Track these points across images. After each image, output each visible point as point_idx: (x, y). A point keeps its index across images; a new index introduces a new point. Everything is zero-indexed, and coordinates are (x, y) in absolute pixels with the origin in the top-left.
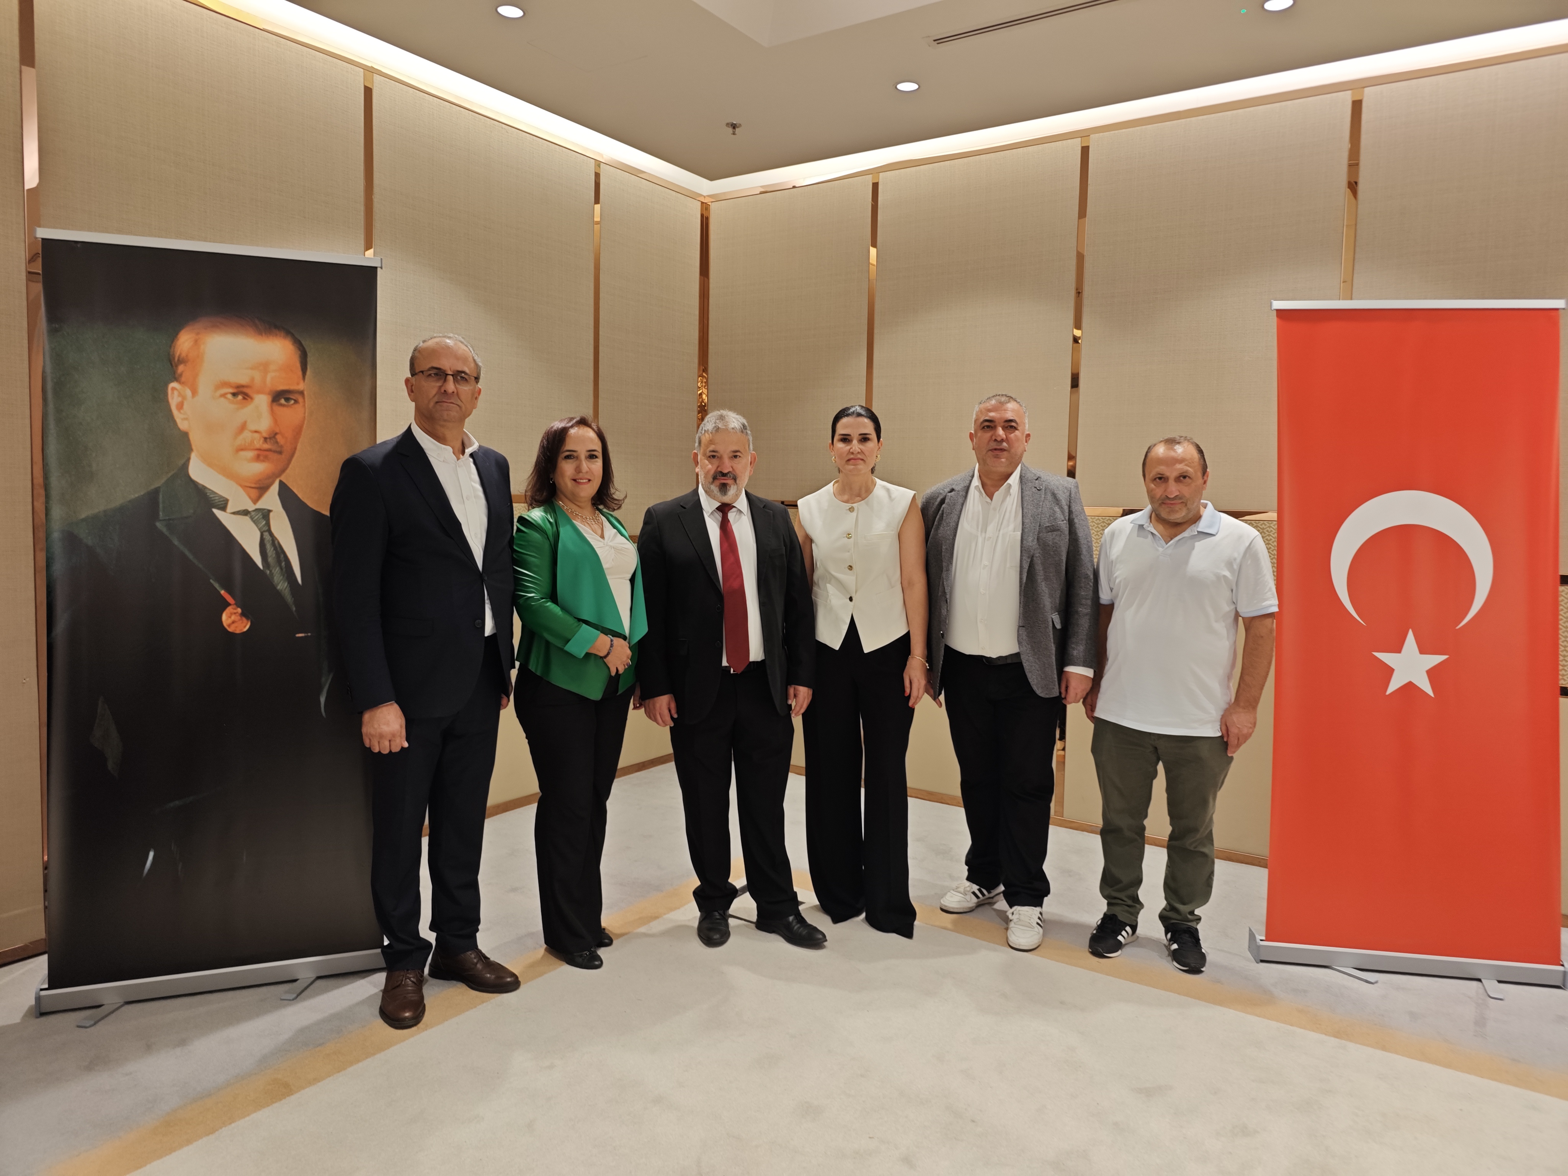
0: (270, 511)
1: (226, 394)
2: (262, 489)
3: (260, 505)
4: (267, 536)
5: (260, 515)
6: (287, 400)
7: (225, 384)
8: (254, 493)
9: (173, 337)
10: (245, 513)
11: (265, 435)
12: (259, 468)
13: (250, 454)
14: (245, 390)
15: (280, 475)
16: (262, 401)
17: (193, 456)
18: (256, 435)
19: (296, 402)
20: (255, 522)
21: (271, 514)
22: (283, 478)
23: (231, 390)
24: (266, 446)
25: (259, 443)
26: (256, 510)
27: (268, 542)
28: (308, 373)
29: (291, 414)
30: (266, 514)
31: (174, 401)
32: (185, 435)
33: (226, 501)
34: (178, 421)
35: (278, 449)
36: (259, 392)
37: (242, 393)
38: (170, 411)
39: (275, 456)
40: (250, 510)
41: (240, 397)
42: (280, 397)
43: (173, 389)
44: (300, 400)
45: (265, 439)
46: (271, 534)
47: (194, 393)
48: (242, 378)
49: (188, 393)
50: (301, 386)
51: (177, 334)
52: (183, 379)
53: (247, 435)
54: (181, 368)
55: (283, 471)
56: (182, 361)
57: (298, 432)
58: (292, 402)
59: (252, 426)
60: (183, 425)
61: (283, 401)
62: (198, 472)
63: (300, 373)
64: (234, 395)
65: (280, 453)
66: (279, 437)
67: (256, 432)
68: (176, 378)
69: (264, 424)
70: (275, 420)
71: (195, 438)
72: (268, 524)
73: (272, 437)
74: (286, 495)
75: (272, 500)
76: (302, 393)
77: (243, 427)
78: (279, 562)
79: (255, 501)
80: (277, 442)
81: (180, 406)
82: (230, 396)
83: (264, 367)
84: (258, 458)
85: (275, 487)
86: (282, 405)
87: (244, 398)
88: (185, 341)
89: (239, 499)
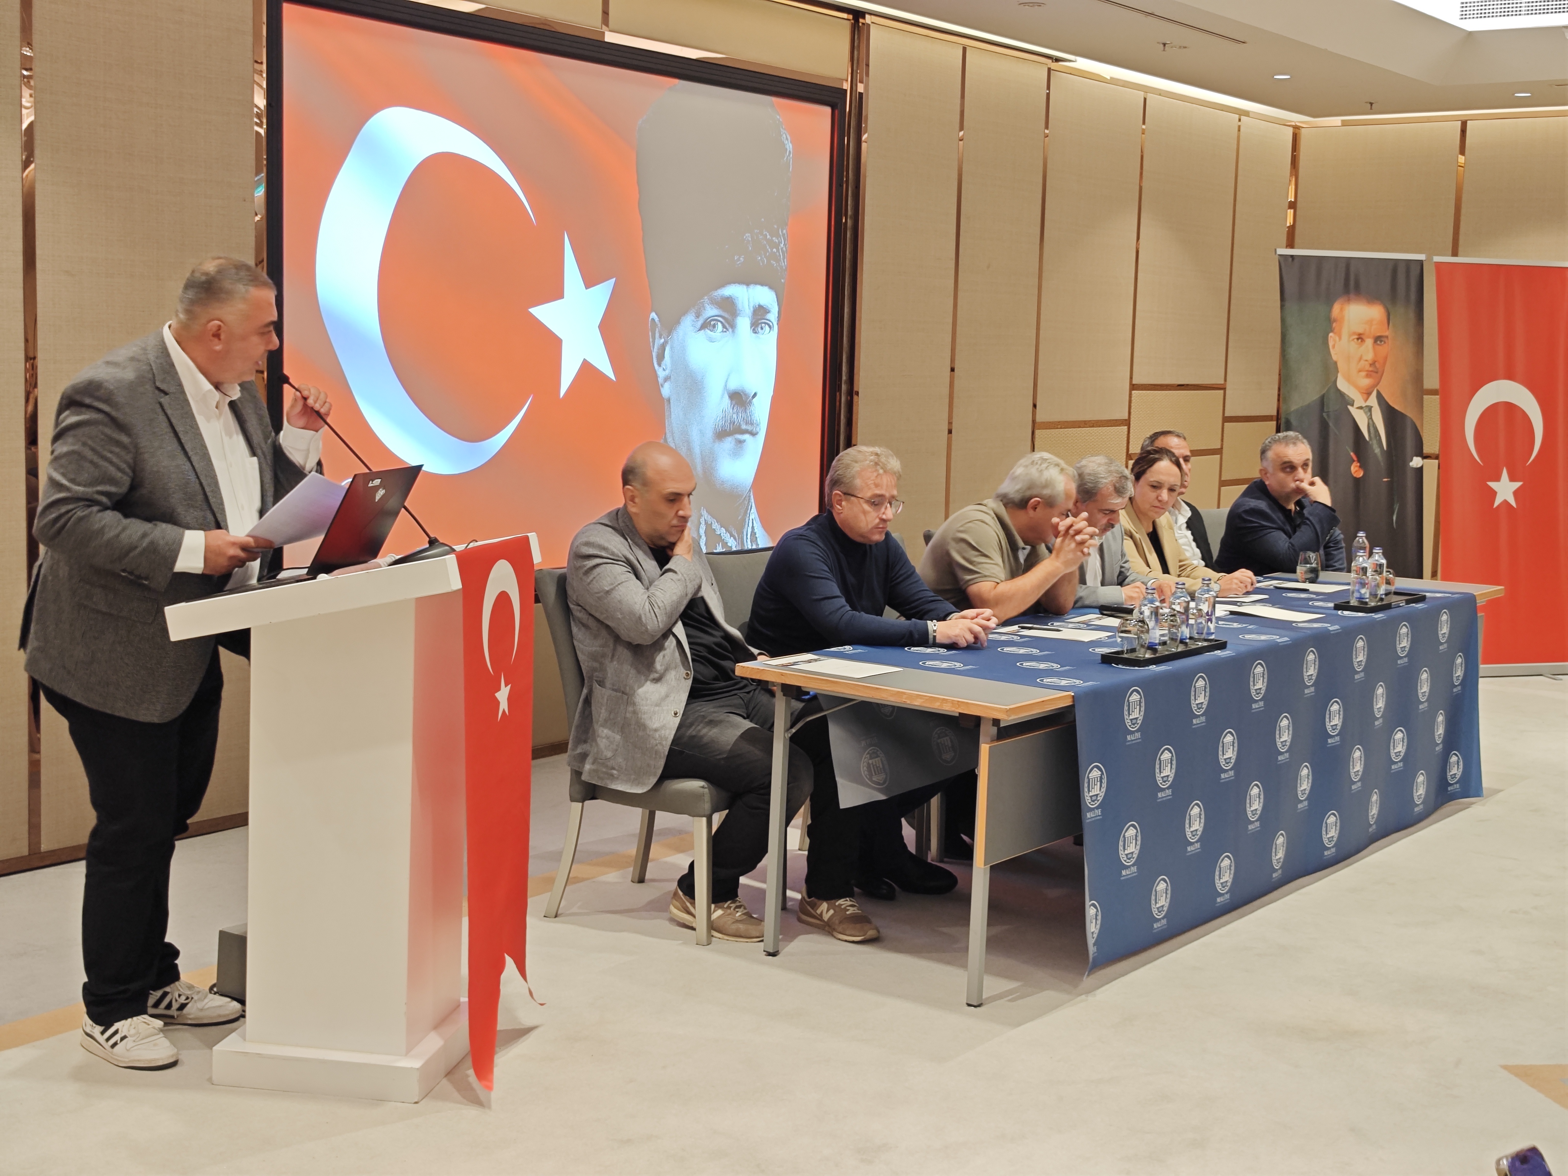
0: (1372, 407)
1: (1354, 339)
2: (1368, 394)
3: (1368, 403)
4: (1371, 422)
5: (1367, 410)
6: (1381, 341)
7: (1354, 333)
8: (1365, 396)
9: (1331, 307)
10: (1360, 408)
11: (1370, 362)
12: (1366, 382)
13: (1363, 374)
14: (1362, 336)
15: (1377, 386)
16: (1369, 342)
17: (1339, 375)
18: (1366, 362)
19: (1385, 343)
20: (1366, 413)
21: (1373, 409)
22: (1378, 387)
23: (1356, 337)
24: (1371, 369)
25: (1368, 367)
26: (1366, 406)
27: (1372, 425)
28: (1391, 324)
29: (1383, 349)
30: (1370, 409)
31: (1331, 344)
32: (1336, 363)
33: (1354, 401)
34: (1333, 355)
35: (1376, 370)
36: (1369, 337)
37: (1360, 338)
38: (1329, 349)
39: (1374, 374)
40: (1363, 406)
41: (1360, 340)
42: (1378, 339)
43: (1331, 337)
44: (1386, 341)
45: (1371, 365)
46: (1372, 421)
47: (1340, 339)
48: (1361, 331)
49: (1337, 339)
50: (1386, 334)
51: (1333, 305)
52: (1335, 331)
53: (1362, 362)
54: (1334, 325)
55: (1378, 383)
56: (1335, 321)
57: (1386, 358)
58: (1383, 343)
59: (1365, 358)
60: (1334, 357)
61: (1378, 342)
62: (1342, 385)
63: (1386, 325)
64: (1358, 339)
65: (1377, 372)
66: (1376, 363)
67: (1366, 361)
68: (1332, 331)
69: (1370, 356)
70: (1375, 354)
71: (1340, 365)
72: (1371, 415)
73: (1373, 364)
74: (1380, 396)
75: (1373, 401)
76: (1387, 337)
77: (1360, 359)
78: (1376, 437)
79: (1366, 400)
80: (1375, 367)
81: (1334, 346)
82: (1356, 340)
83: (1370, 322)
84: (1368, 376)
85: (1374, 394)
86: (1378, 345)
87: (1361, 341)
88: (1336, 308)
89: (1359, 401)
